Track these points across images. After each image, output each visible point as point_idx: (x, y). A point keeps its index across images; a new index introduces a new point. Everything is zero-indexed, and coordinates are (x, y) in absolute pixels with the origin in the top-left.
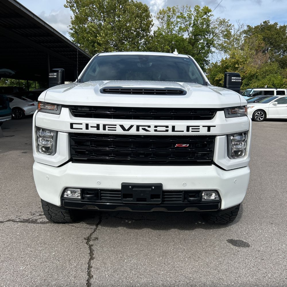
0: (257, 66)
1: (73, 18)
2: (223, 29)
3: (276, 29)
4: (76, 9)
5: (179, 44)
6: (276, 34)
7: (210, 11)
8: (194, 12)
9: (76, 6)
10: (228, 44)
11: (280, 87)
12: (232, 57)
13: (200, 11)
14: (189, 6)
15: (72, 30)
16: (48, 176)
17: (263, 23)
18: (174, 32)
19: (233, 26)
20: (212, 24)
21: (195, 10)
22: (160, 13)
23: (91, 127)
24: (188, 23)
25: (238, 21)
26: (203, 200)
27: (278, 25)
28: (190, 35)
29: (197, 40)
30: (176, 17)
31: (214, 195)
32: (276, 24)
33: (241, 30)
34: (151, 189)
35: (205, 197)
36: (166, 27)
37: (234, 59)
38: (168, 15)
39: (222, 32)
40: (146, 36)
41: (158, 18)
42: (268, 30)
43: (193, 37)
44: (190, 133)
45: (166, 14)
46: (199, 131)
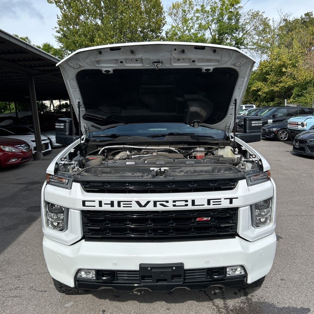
1: (61, 17)
4: (63, 5)
7: (238, 2)
9: (63, 1)
15: (59, 32)
16: (59, 256)
17: (304, 16)
22: (172, 6)
23: (105, 204)
26: (228, 275)
30: (194, 11)
31: (239, 269)
34: (171, 269)
35: (230, 273)
38: (183, 9)
41: (170, 14)
44: (212, 207)
45: (180, 9)
46: (221, 204)
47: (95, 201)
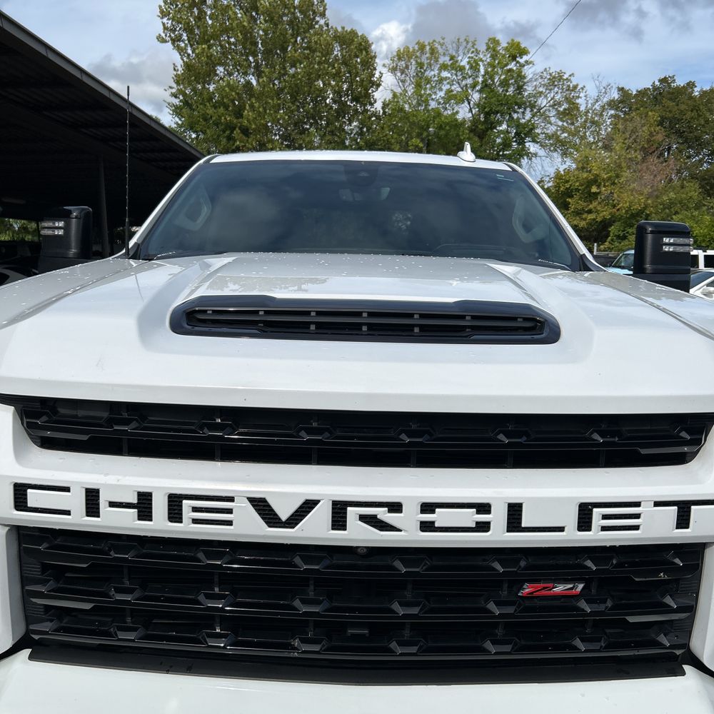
0: (647, 190)
1: (180, 69)
2: (557, 97)
3: (691, 98)
4: (186, 45)
5: (446, 135)
6: (692, 111)
7: (524, 52)
8: (485, 55)
9: (186, 38)
10: (570, 133)
11: (708, 244)
12: (583, 168)
13: (501, 51)
14: (471, 40)
15: (176, 97)
17: (657, 83)
18: (433, 105)
19: (582, 89)
20: (529, 84)
21: (487, 50)
22: (398, 55)
23: (112, 504)
24: (470, 81)
25: (596, 78)
27: (696, 87)
28: (474, 112)
29: (492, 125)
30: (439, 66)
32: (691, 85)
33: (605, 100)
36: (414, 92)
37: (587, 172)
38: (419, 61)
39: (555, 105)
40: (362, 113)
41: (393, 70)
42: (670, 99)
43: (482, 116)
44: (596, 536)
45: (412, 60)
46: (636, 528)
47: (67, 489)
